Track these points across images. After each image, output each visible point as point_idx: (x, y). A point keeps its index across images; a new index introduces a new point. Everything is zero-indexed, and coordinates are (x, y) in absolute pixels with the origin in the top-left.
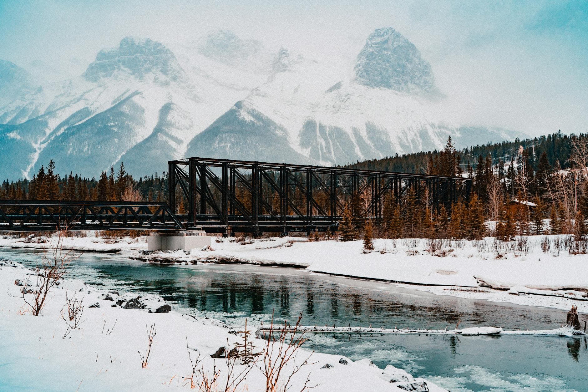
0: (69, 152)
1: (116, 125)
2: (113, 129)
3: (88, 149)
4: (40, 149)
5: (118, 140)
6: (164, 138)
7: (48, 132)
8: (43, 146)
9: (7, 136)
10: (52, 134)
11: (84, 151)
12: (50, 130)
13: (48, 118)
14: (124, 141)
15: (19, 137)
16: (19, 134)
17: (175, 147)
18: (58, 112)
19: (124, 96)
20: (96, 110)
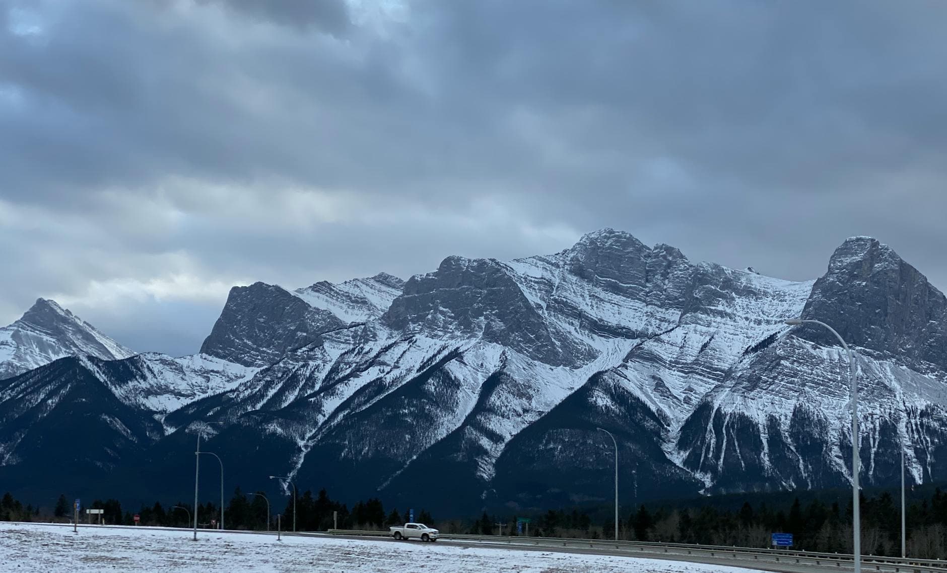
0: (343, 454)
1: (411, 413)
2: (406, 419)
3: (368, 450)
4: (306, 446)
5: (410, 437)
6: (475, 433)
7: (321, 419)
8: (311, 443)
9: (265, 429)
10: (325, 423)
11: (363, 453)
12: (324, 416)
13: (324, 397)
14: (418, 437)
15: (279, 430)
16: (281, 426)
17: (488, 448)
18: (338, 386)
19: (437, 357)
20: (392, 381)
